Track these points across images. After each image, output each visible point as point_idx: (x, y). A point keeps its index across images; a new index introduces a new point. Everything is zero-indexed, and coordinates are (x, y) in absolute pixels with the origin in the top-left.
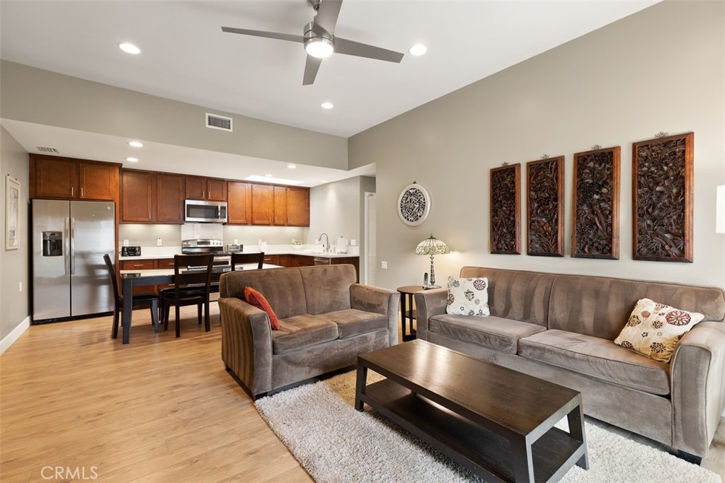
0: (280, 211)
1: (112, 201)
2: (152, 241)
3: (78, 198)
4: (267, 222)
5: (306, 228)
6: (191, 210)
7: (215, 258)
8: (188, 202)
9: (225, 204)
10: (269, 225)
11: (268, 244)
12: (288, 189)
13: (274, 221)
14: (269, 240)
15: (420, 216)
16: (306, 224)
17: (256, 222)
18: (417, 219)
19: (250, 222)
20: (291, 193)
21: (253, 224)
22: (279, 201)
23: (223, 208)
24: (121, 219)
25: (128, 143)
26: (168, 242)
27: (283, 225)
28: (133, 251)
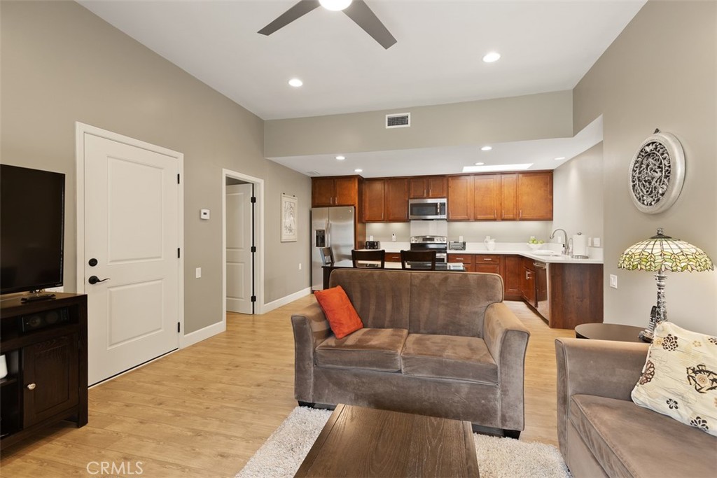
0: (509, 203)
1: (353, 205)
2: (388, 237)
3: (334, 205)
4: (492, 217)
5: (550, 222)
6: (415, 209)
7: (437, 255)
8: (411, 202)
9: (444, 201)
10: (495, 220)
11: (495, 241)
12: (521, 175)
13: (501, 215)
14: (498, 238)
15: (663, 194)
16: (549, 217)
17: (479, 217)
18: (658, 200)
19: (472, 217)
20: (525, 180)
21: (476, 220)
22: (508, 192)
23: (443, 205)
24: (362, 219)
25: (335, 158)
26: (401, 238)
27: (513, 220)
28: (373, 245)
